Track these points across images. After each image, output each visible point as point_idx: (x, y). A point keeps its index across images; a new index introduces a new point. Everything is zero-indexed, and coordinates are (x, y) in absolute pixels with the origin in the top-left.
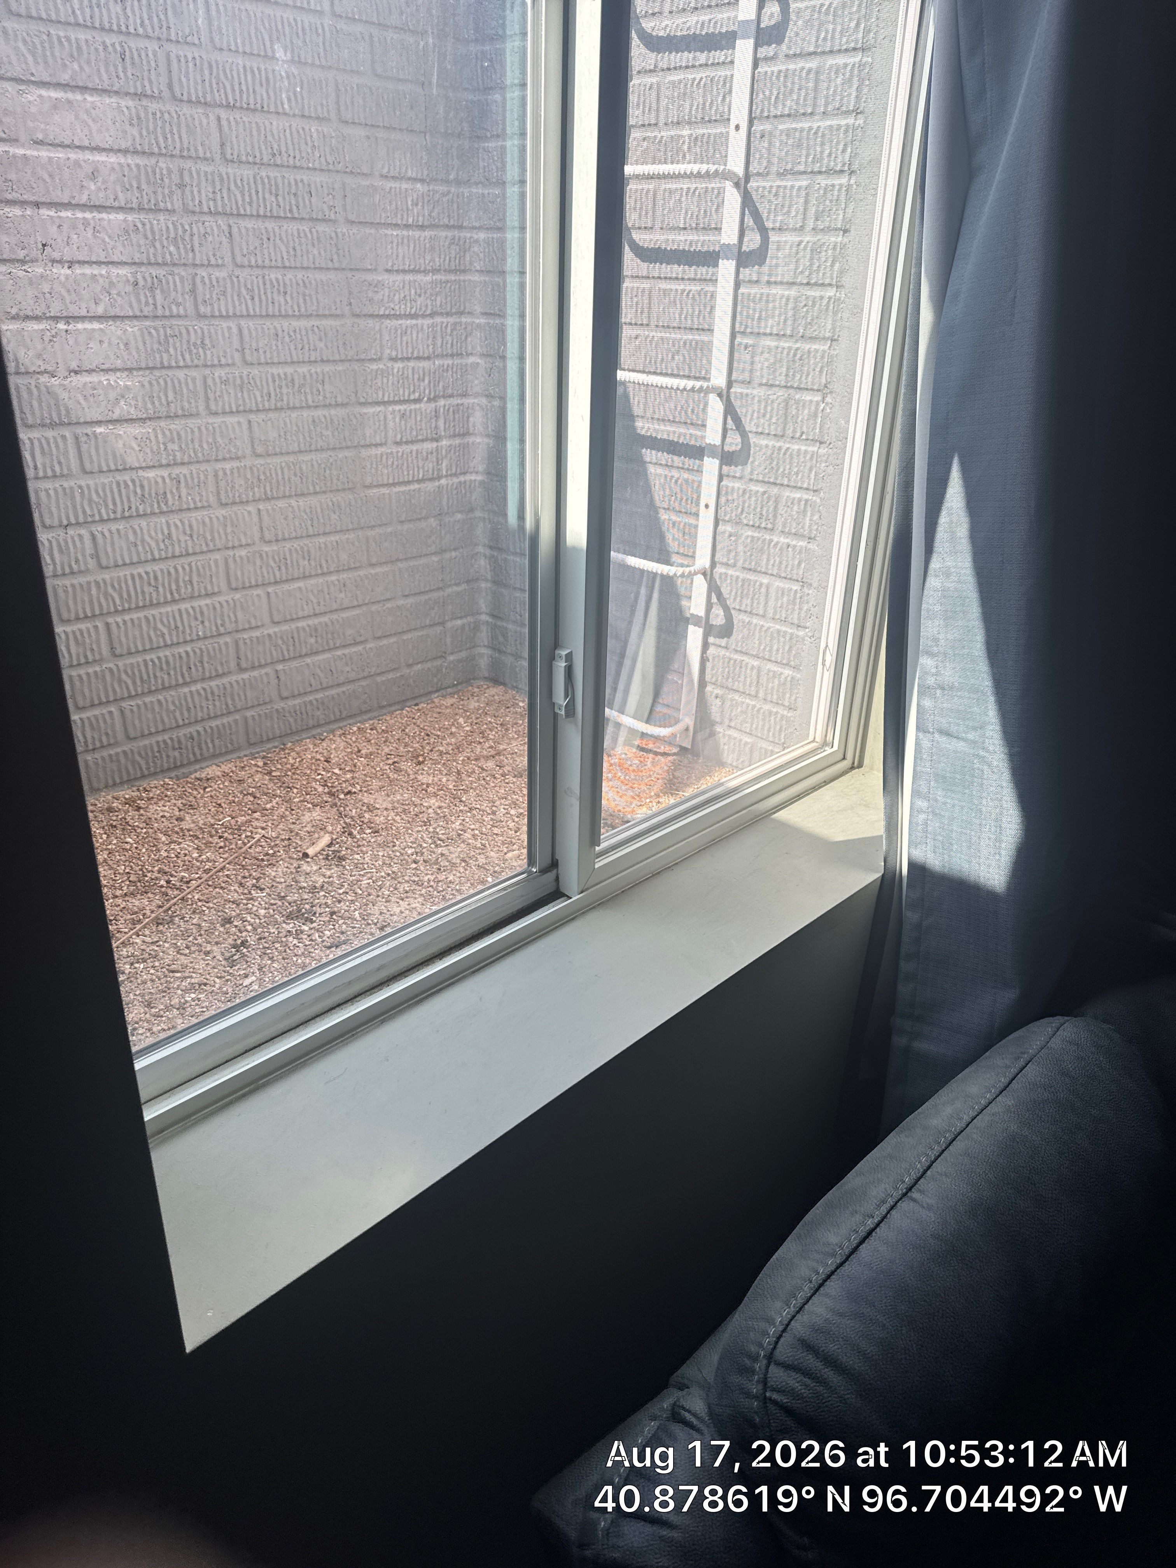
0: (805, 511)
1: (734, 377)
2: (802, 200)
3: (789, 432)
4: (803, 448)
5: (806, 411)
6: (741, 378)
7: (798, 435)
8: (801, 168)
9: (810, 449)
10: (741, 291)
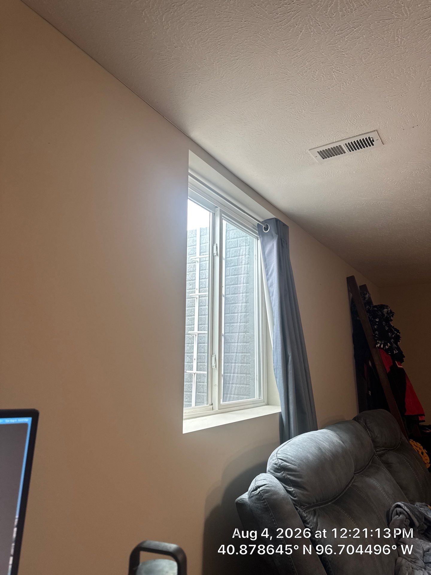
0: (244, 358)
1: (226, 332)
2: (237, 298)
3: (239, 341)
4: (243, 344)
5: (242, 337)
6: (227, 332)
7: (241, 341)
8: (236, 293)
9: (244, 344)
10: (226, 315)
